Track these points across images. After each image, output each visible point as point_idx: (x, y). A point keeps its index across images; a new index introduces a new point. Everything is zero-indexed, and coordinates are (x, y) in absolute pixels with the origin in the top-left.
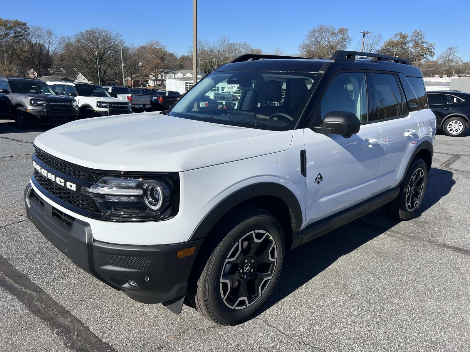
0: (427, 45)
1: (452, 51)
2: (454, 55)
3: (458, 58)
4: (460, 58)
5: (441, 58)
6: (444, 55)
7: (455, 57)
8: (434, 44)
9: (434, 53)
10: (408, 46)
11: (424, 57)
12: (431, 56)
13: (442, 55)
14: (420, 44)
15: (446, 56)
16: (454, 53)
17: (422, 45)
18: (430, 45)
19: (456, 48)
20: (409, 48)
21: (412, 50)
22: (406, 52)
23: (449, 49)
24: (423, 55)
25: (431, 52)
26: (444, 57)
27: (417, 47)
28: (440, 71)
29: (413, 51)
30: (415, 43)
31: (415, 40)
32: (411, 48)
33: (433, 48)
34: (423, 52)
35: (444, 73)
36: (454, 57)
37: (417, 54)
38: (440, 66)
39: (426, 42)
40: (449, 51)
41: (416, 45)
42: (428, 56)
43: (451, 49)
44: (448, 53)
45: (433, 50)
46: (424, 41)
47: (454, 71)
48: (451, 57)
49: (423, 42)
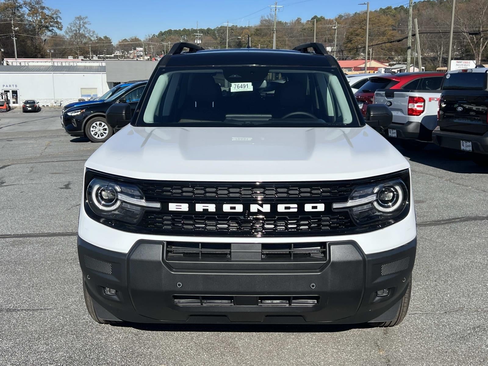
0: (50, 13)
1: (81, 22)
2: (86, 28)
3: (91, 33)
4: (94, 32)
5: (69, 32)
6: (72, 28)
7: (88, 31)
8: (59, 11)
9: (62, 24)
10: (22, 13)
11: (49, 30)
12: (58, 28)
13: (69, 27)
14: (40, 10)
15: (75, 28)
16: (86, 25)
17: (42, 12)
18: (53, 13)
19: (86, 17)
20: (25, 14)
21: (30, 19)
22: (22, 21)
23: (77, 19)
24: (47, 27)
25: (57, 23)
26: (74, 30)
27: (36, 14)
28: (72, 50)
29: (32, 20)
30: (32, 8)
31: (31, 4)
32: (28, 15)
33: (59, 17)
34: (46, 23)
35: (78, 52)
36: (86, 30)
37: (39, 25)
38: (71, 43)
39: (48, 8)
40: (78, 22)
41: (34, 11)
42: (55, 29)
43: (79, 18)
44: (77, 25)
45: (59, 20)
46: (43, 5)
47: (90, 50)
48: (82, 30)
49: (43, 8)
